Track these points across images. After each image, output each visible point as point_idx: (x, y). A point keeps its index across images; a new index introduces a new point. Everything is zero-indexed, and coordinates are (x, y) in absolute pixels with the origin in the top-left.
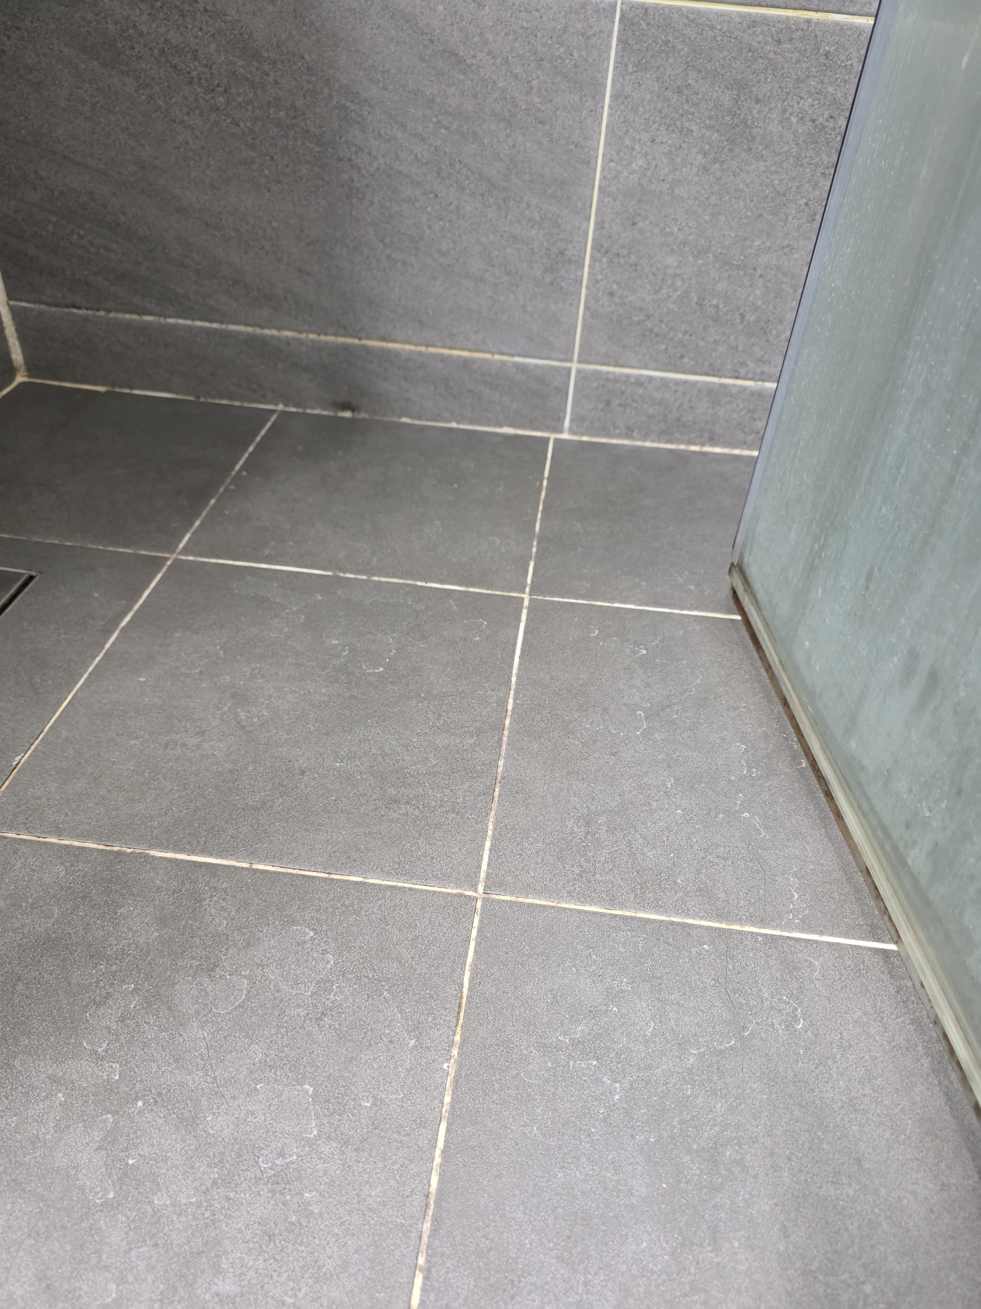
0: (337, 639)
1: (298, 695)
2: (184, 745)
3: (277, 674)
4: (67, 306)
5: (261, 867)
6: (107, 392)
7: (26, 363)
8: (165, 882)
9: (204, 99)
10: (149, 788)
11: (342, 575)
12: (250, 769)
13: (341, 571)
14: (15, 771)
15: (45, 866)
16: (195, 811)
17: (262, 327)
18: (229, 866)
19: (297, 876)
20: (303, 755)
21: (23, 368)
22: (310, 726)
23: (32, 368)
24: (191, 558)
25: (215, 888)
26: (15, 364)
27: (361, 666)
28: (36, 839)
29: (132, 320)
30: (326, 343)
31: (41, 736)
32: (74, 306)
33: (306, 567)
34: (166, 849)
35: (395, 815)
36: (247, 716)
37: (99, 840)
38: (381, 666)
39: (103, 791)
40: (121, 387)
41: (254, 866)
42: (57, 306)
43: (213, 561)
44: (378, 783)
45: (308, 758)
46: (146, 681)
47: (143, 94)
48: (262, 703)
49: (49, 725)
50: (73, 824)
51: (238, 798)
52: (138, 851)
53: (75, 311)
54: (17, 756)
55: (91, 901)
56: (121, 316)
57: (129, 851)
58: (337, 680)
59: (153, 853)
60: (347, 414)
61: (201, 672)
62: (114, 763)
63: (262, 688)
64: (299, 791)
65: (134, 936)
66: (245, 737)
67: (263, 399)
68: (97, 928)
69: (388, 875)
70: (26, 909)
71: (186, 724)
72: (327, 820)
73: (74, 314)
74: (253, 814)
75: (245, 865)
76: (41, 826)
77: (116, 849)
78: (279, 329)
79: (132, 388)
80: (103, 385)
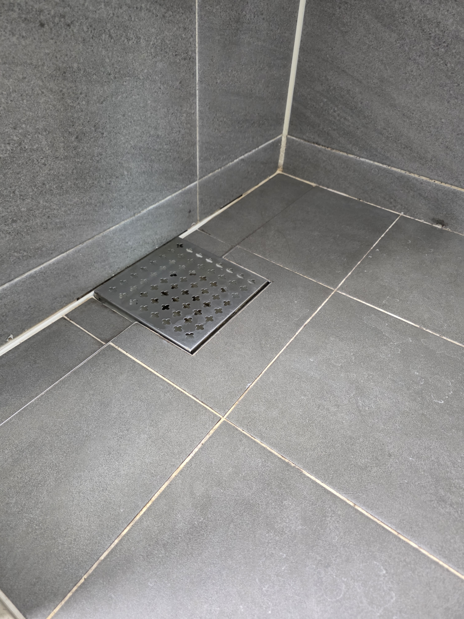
0: (417, 372)
1: (392, 401)
2: (328, 409)
3: (381, 382)
4: (314, 143)
5: (360, 509)
6: (316, 187)
7: (284, 165)
8: (308, 494)
9: (432, 49)
10: (308, 430)
11: (424, 329)
12: (361, 440)
13: (425, 327)
14: (246, 392)
15: (253, 456)
16: (329, 455)
17: (410, 172)
18: (343, 500)
19: (380, 526)
20: (391, 443)
21: (282, 167)
22: (397, 425)
23: (286, 168)
24: (344, 294)
25: (334, 511)
26: (279, 164)
27: (431, 395)
28: (251, 437)
29: (343, 155)
30: (444, 187)
31: (260, 376)
32: (317, 144)
33: (405, 318)
34: (312, 473)
35: (442, 511)
36: (362, 404)
37: (279, 451)
38: (443, 399)
39: (285, 422)
40: (323, 186)
41: (356, 507)
42: (309, 142)
43: (355, 299)
44: (434, 483)
45: (394, 447)
46: (313, 362)
47: (399, 43)
48: (371, 399)
49: (265, 370)
50: (269, 436)
51: (352, 457)
52: (297, 467)
53: (316, 145)
54: (248, 383)
55: (271, 488)
56: (338, 152)
57: (293, 465)
58: (415, 400)
59: (305, 472)
60: (439, 227)
61: (341, 367)
62: (292, 406)
63: (372, 389)
64: (387, 467)
65: (289, 522)
66: (360, 418)
67: (394, 208)
68: (272, 508)
69: (434, 552)
70: (241, 478)
71: (330, 397)
72: (401, 495)
73: (316, 147)
74: (359, 471)
75: (352, 504)
76: (254, 430)
77: (287, 461)
78: (419, 175)
79: (328, 188)
80: (315, 183)
